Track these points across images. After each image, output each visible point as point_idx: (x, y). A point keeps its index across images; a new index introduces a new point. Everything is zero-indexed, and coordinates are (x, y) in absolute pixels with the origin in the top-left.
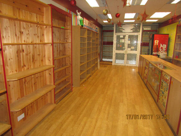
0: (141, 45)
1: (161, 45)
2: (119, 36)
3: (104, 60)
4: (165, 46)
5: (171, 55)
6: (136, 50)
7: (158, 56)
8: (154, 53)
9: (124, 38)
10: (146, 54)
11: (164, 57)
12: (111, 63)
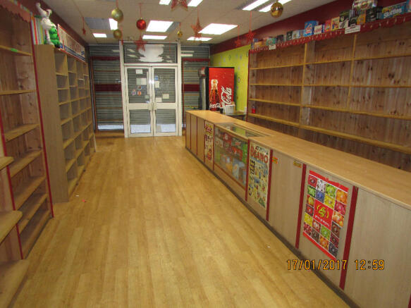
0: (182, 91)
1: (223, 89)
2: (134, 70)
3: (101, 127)
4: (229, 92)
5: (243, 108)
6: (172, 100)
7: (221, 111)
8: (211, 106)
9: (144, 75)
10: (195, 109)
11: (231, 111)
12: (121, 134)
